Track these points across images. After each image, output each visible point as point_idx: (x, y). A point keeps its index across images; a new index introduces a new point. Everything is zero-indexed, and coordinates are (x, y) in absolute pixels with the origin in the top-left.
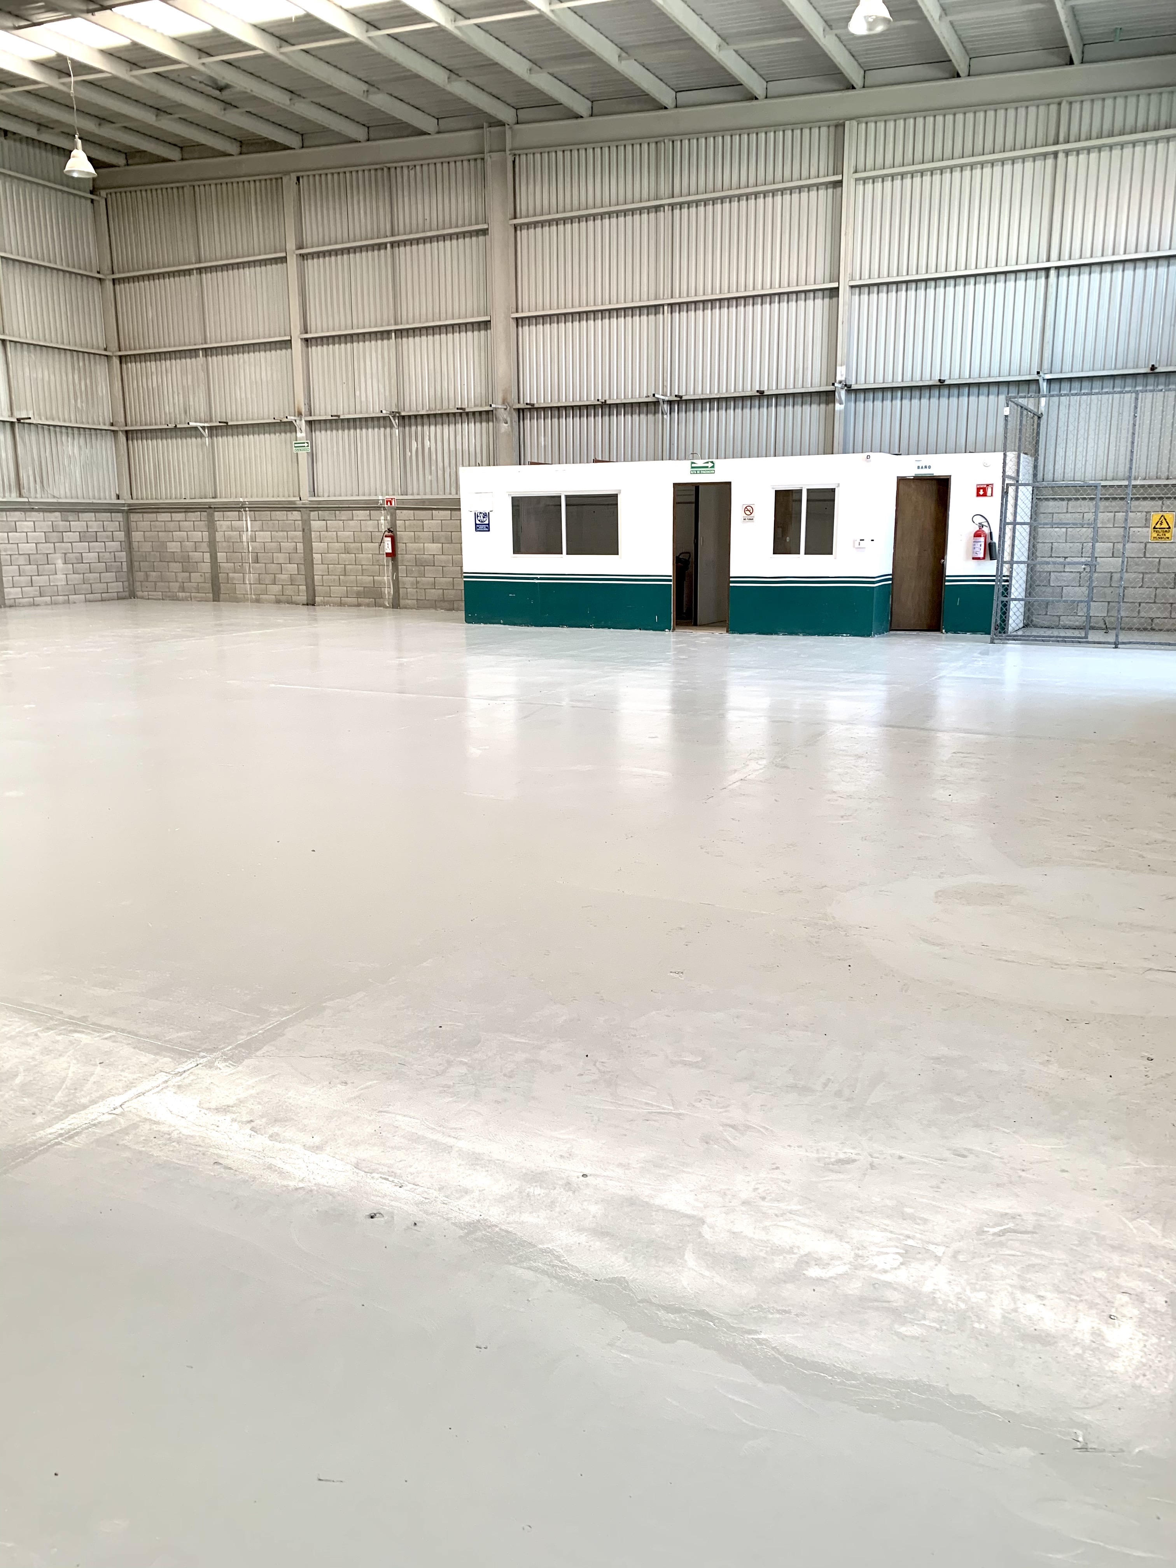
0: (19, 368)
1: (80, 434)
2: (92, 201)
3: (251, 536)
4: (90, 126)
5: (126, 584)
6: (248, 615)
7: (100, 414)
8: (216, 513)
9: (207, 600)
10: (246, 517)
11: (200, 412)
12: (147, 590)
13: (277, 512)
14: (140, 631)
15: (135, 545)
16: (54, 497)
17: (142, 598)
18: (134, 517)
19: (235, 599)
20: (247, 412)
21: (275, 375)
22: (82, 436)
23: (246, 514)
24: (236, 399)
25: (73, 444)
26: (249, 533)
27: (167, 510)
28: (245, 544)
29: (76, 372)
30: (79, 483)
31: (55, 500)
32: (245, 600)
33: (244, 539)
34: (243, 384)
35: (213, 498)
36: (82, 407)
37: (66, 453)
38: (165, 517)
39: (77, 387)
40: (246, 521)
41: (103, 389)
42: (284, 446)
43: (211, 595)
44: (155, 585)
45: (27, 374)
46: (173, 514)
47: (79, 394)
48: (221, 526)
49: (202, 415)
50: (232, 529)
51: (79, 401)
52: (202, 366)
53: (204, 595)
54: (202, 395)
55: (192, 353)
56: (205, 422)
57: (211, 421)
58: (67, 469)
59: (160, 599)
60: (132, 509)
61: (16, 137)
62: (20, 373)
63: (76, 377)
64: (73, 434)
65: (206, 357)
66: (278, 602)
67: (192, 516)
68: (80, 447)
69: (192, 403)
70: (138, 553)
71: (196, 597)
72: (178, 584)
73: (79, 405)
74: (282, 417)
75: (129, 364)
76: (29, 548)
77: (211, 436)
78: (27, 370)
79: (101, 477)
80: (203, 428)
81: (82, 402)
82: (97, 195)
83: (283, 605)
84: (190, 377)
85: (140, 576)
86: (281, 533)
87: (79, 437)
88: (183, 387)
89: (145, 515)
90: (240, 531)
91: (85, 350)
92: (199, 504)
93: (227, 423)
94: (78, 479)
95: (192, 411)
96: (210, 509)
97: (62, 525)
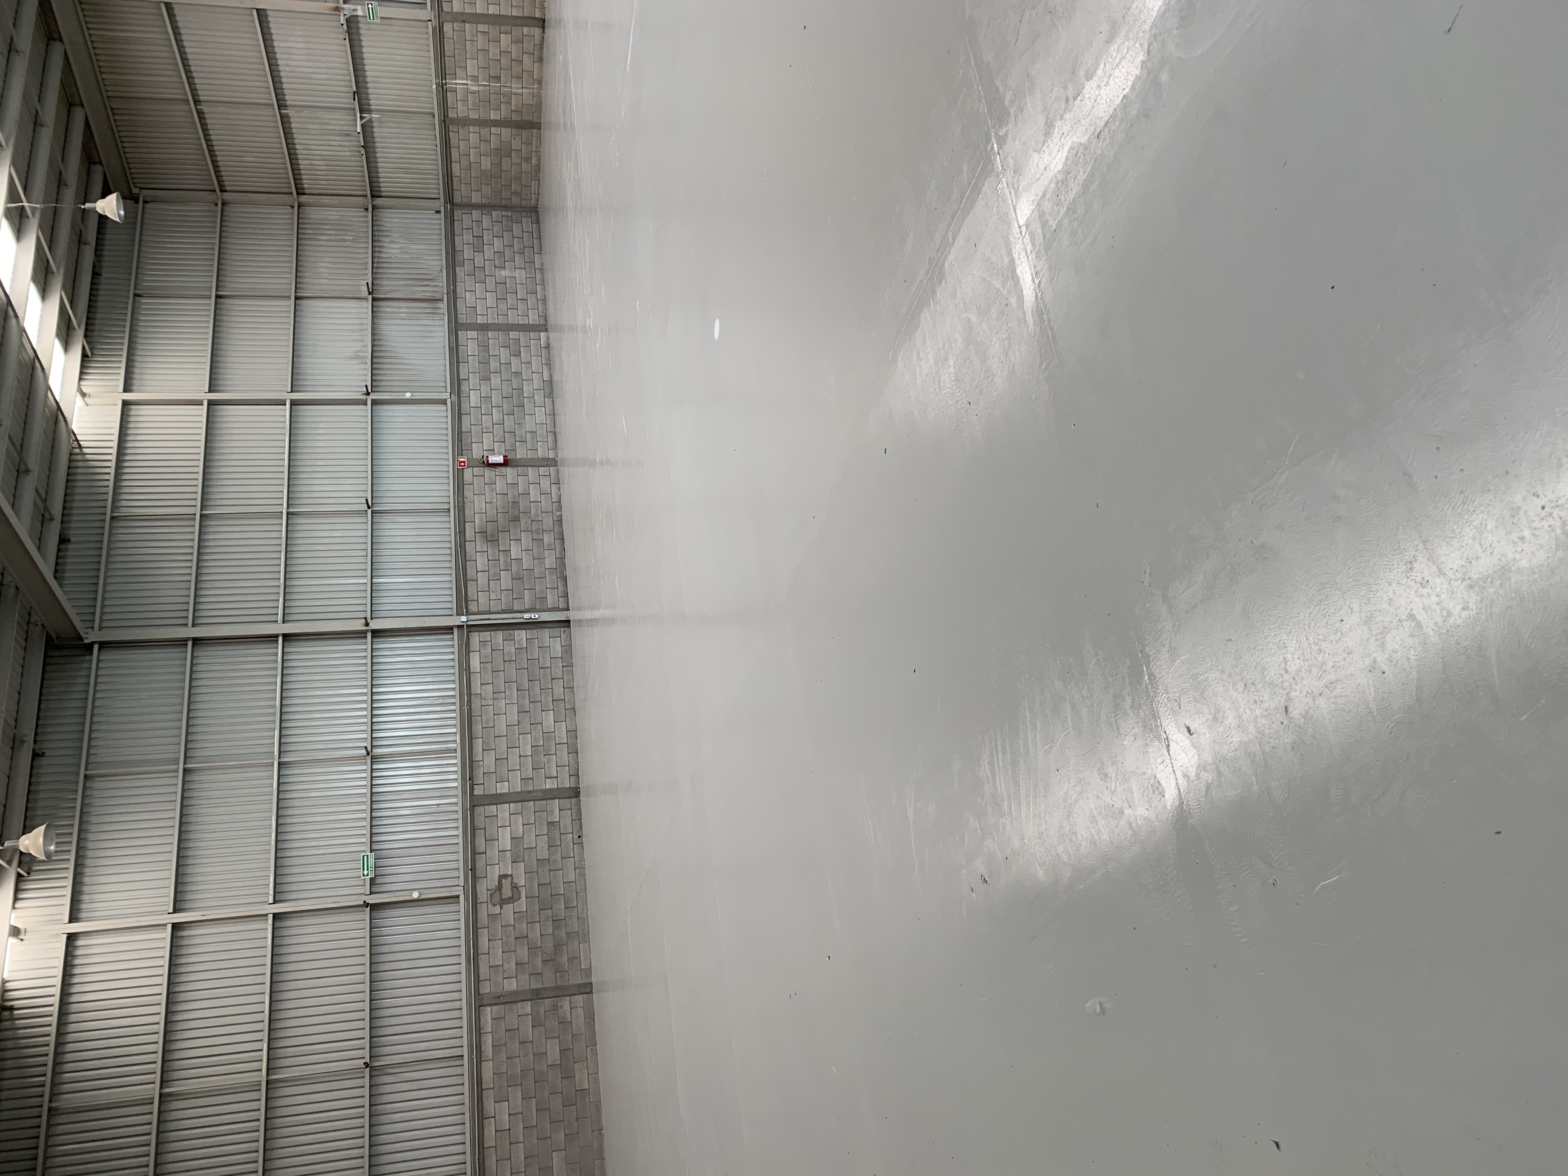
0: (320, 287)
1: (379, 241)
2: (145, 202)
3: (472, 81)
4: (69, 194)
5: (523, 214)
6: (555, 94)
7: (358, 219)
8: (450, 115)
9: (539, 137)
10: (453, 84)
11: (347, 120)
12: (529, 195)
13: (446, 47)
14: (570, 203)
15: (484, 201)
16: (441, 270)
17: (538, 200)
18: (457, 199)
19: (538, 106)
20: (341, 69)
21: (298, 33)
22: (381, 239)
23: (450, 84)
24: (328, 79)
25: (387, 248)
26: (469, 82)
27: (449, 165)
28: (481, 88)
29: (318, 237)
30: (426, 247)
31: (444, 270)
32: (539, 96)
33: (475, 88)
34: (311, 70)
35: (434, 117)
36: (351, 236)
37: (398, 256)
38: (456, 169)
39: (333, 237)
40: (456, 84)
41: (333, 214)
42: (373, 32)
43: (534, 131)
44: (525, 186)
45: (326, 281)
46: (453, 160)
47: (340, 237)
48: (463, 111)
49: (349, 118)
50: (465, 100)
51: (347, 238)
52: (296, 112)
53: (534, 138)
54: (327, 115)
55: (285, 120)
56: (356, 116)
57: (354, 109)
58: (414, 256)
59: (539, 183)
60: (450, 199)
61: (97, 264)
62: (325, 287)
63: (323, 238)
64: (379, 247)
65: (287, 106)
66: (541, 60)
67: (454, 141)
68: (392, 242)
69: (338, 128)
70: (493, 198)
71: (537, 147)
72: (524, 164)
73: (351, 238)
74: (341, 30)
75: (305, 186)
76: (491, 299)
77: (369, 111)
78: (322, 281)
79: (419, 226)
80: (362, 118)
81: (347, 235)
82: (139, 197)
83: (545, 56)
84: (310, 126)
85: (515, 200)
86: (468, 48)
87: (382, 242)
88: (322, 134)
89: (455, 188)
90: (467, 92)
91: (296, 227)
92: (441, 133)
93: (354, 93)
94: (423, 247)
95: (346, 128)
96: (446, 122)
97: (468, 266)
